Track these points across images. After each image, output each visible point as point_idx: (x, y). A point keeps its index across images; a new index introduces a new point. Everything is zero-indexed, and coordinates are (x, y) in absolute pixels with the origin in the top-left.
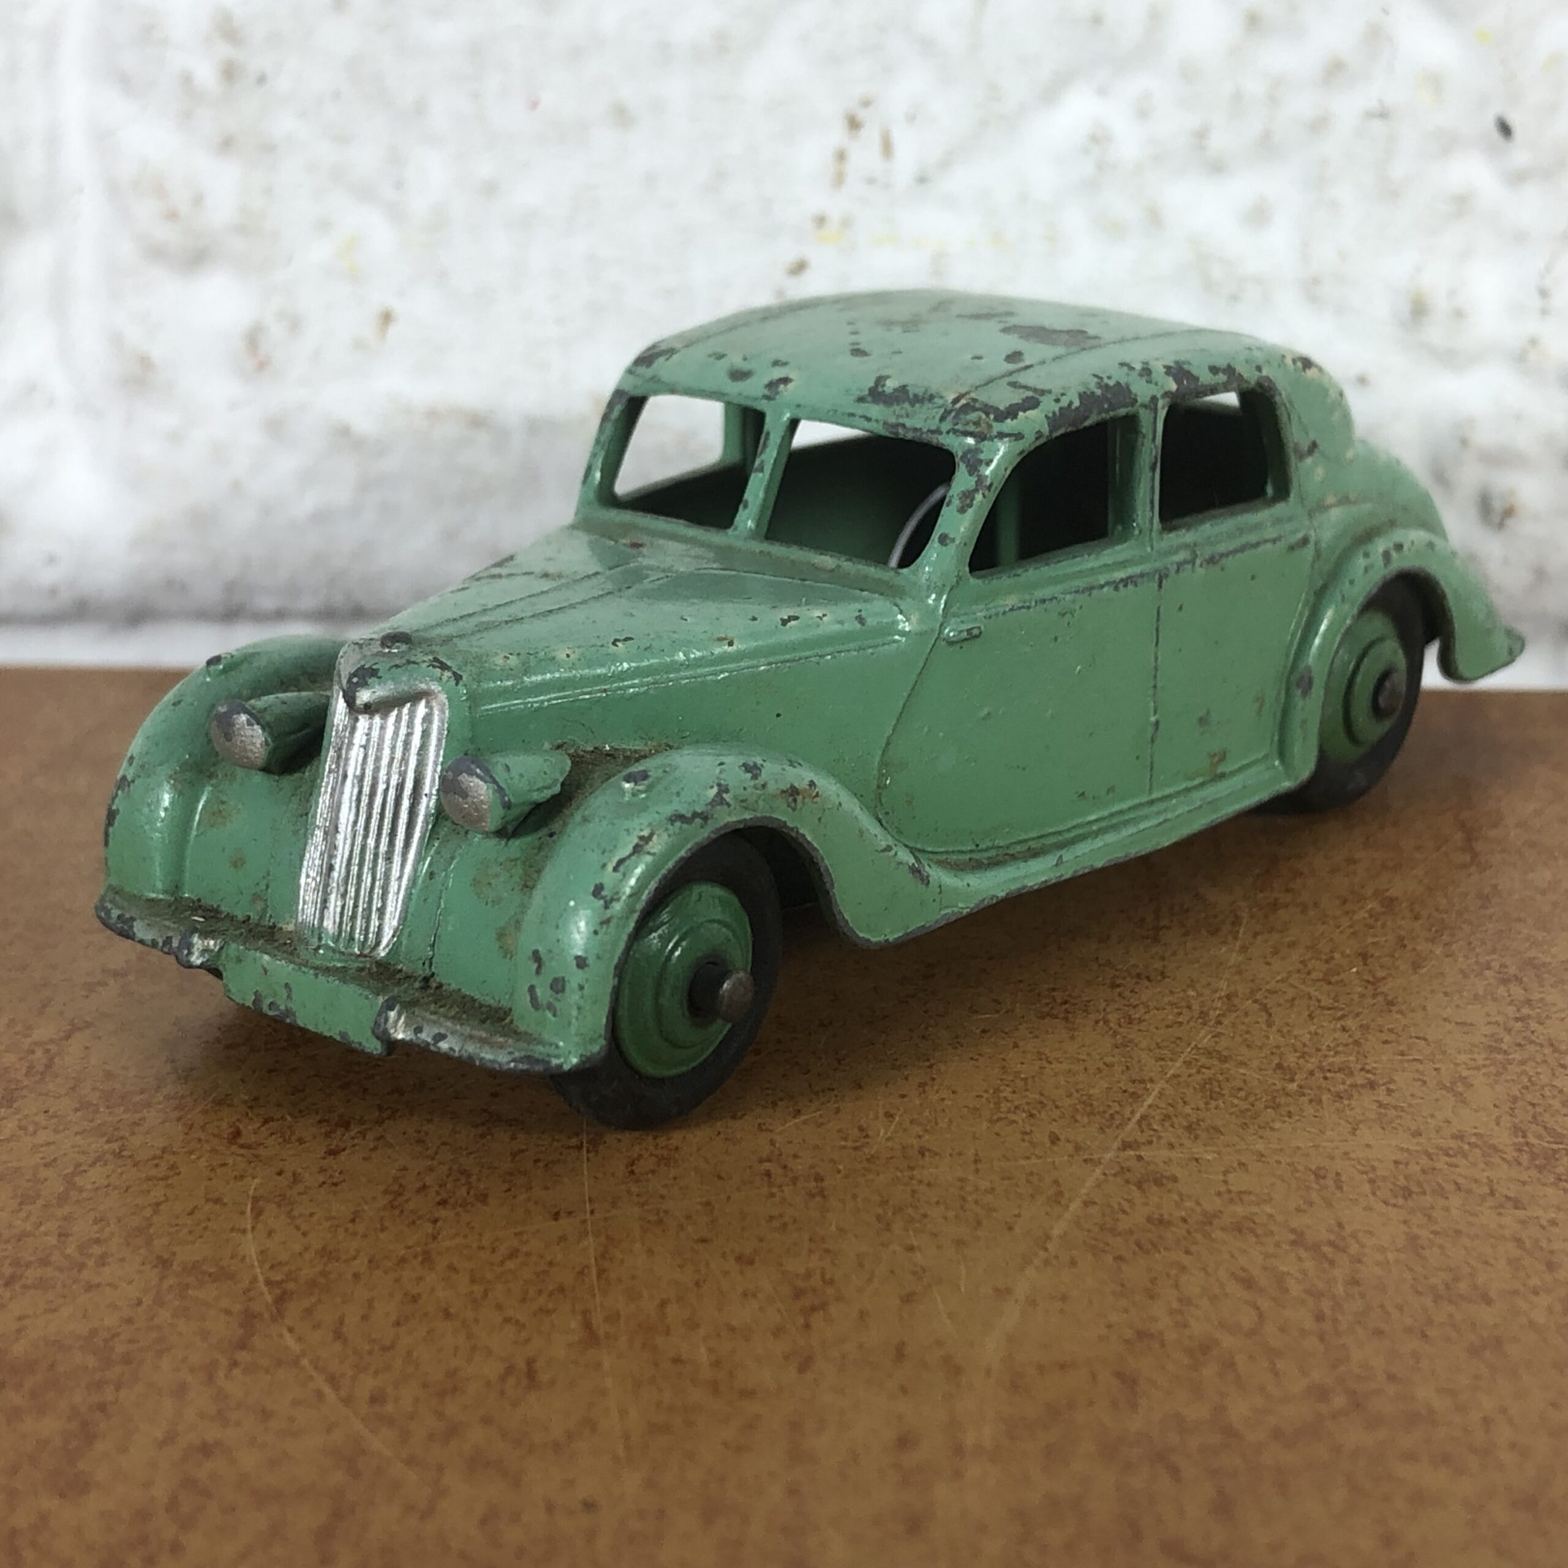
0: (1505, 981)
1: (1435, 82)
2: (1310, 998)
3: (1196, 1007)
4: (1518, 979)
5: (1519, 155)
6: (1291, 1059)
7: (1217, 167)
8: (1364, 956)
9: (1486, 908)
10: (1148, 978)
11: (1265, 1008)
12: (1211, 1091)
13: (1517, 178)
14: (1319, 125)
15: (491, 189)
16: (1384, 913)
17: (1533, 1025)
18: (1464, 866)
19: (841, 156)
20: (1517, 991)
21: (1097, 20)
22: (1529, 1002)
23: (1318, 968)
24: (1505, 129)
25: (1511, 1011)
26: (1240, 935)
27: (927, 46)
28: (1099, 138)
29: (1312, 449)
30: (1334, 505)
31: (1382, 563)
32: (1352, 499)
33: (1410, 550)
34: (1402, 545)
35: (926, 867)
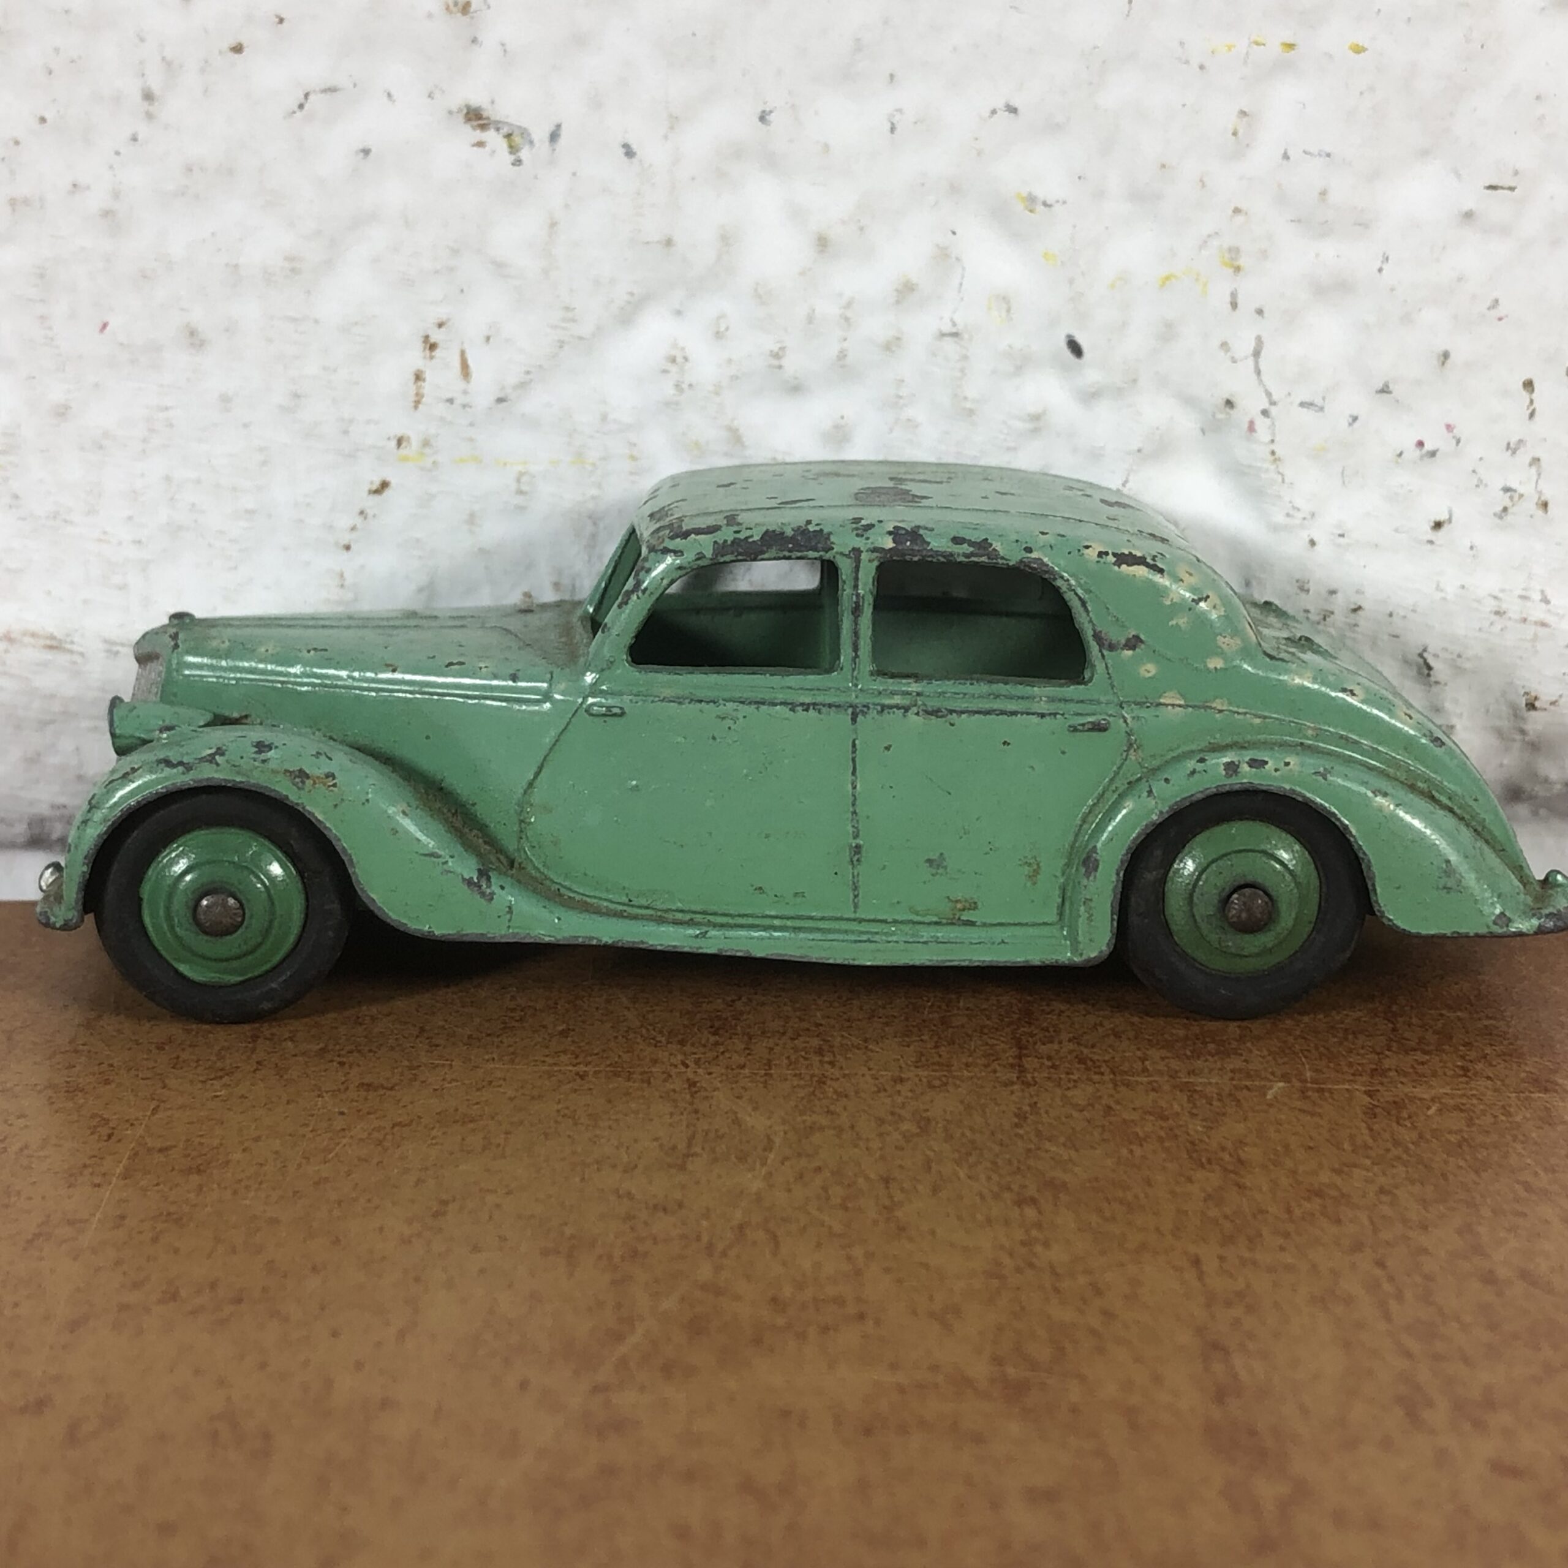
0: (1020, 1203)
1: (1005, 301)
2: (823, 1225)
3: (705, 1239)
4: (1033, 1201)
5: (1091, 373)
6: (787, 1291)
7: (796, 389)
8: (887, 1181)
9: (1021, 1127)
10: (665, 1210)
11: (775, 1238)
12: (696, 1328)
13: (1090, 396)
14: (892, 346)
15: (62, 412)
16: (917, 1135)
17: (1039, 1249)
18: (1008, 1084)
19: (418, 377)
20: (1030, 1212)
21: (669, 243)
22: (1039, 1226)
23: (837, 1192)
24: (1075, 348)
25: (1019, 1235)
26: (769, 1161)
27: (499, 267)
28: (676, 360)
29: (1133, 643)
30: (1180, 706)
31: (1224, 773)
32: (1219, 707)
33: (1276, 770)
34: (1266, 763)
35: (495, 888)
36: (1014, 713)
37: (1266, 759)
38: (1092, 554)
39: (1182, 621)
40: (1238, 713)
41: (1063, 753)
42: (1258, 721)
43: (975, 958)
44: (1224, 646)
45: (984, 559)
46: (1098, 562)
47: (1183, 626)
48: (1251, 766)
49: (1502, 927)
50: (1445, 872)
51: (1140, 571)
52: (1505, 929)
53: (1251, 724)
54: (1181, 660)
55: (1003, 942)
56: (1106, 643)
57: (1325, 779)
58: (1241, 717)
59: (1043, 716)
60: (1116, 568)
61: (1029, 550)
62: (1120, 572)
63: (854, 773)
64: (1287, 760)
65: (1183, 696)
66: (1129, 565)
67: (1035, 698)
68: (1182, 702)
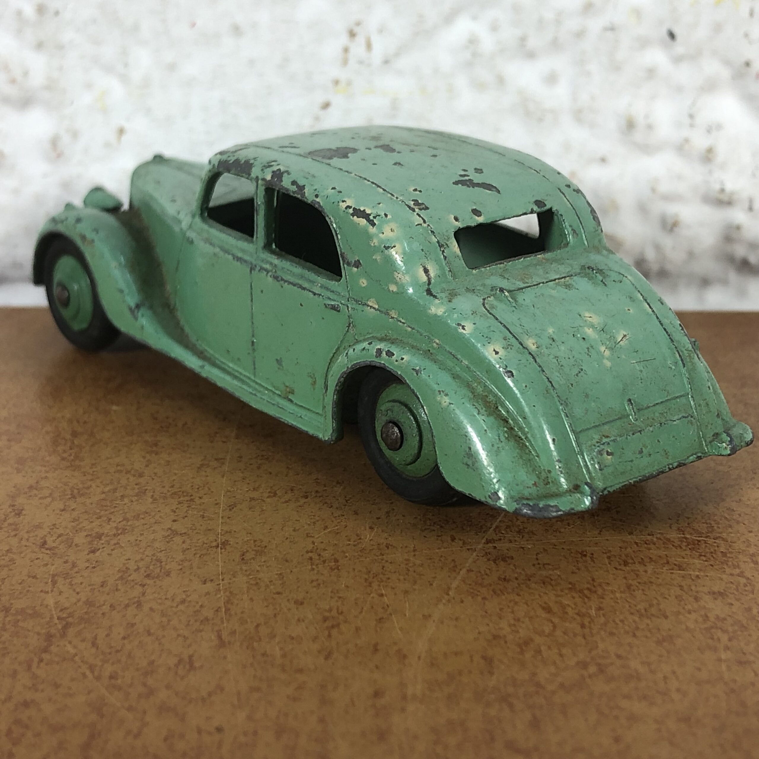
1: (638, 13)
5: (679, 48)
7: (531, 55)
13: (678, 60)
14: (580, 34)
15: (172, 67)
19: (346, 50)
24: (672, 36)
28: (473, 41)
29: (357, 264)
30: (374, 308)
31: (375, 354)
32: (393, 316)
33: (397, 361)
34: (393, 355)
35: (140, 314)
36: (304, 289)
37: (395, 353)
38: (343, 205)
39: (378, 257)
40: (401, 322)
41: (323, 318)
42: (409, 329)
43: (290, 421)
44: (398, 279)
45: (299, 196)
46: (344, 211)
47: (379, 261)
48: (386, 354)
49: (493, 501)
50: (467, 454)
51: (363, 222)
52: (494, 503)
53: (406, 331)
54: (377, 281)
55: (301, 417)
56: (346, 261)
57: (417, 374)
58: (401, 324)
59: (315, 294)
60: (351, 217)
61: (317, 196)
62: (352, 220)
63: (252, 301)
64: (403, 357)
65: (378, 303)
66: (358, 217)
67: (315, 282)
68: (377, 307)
